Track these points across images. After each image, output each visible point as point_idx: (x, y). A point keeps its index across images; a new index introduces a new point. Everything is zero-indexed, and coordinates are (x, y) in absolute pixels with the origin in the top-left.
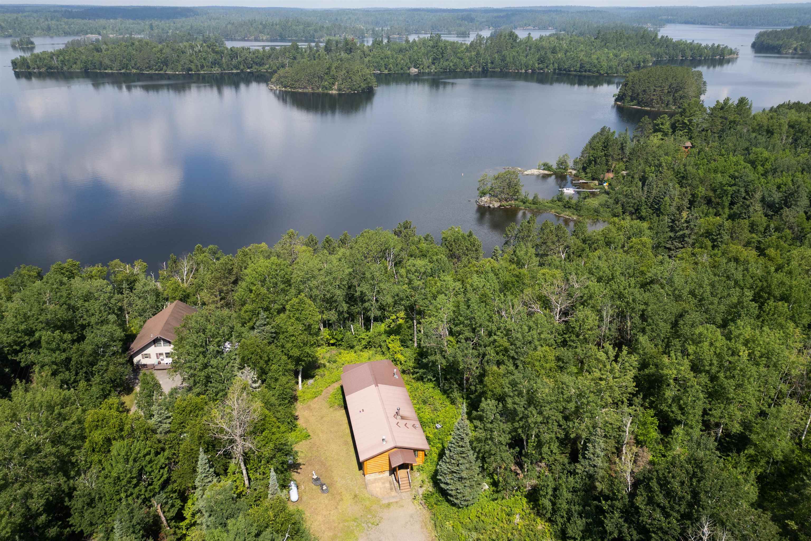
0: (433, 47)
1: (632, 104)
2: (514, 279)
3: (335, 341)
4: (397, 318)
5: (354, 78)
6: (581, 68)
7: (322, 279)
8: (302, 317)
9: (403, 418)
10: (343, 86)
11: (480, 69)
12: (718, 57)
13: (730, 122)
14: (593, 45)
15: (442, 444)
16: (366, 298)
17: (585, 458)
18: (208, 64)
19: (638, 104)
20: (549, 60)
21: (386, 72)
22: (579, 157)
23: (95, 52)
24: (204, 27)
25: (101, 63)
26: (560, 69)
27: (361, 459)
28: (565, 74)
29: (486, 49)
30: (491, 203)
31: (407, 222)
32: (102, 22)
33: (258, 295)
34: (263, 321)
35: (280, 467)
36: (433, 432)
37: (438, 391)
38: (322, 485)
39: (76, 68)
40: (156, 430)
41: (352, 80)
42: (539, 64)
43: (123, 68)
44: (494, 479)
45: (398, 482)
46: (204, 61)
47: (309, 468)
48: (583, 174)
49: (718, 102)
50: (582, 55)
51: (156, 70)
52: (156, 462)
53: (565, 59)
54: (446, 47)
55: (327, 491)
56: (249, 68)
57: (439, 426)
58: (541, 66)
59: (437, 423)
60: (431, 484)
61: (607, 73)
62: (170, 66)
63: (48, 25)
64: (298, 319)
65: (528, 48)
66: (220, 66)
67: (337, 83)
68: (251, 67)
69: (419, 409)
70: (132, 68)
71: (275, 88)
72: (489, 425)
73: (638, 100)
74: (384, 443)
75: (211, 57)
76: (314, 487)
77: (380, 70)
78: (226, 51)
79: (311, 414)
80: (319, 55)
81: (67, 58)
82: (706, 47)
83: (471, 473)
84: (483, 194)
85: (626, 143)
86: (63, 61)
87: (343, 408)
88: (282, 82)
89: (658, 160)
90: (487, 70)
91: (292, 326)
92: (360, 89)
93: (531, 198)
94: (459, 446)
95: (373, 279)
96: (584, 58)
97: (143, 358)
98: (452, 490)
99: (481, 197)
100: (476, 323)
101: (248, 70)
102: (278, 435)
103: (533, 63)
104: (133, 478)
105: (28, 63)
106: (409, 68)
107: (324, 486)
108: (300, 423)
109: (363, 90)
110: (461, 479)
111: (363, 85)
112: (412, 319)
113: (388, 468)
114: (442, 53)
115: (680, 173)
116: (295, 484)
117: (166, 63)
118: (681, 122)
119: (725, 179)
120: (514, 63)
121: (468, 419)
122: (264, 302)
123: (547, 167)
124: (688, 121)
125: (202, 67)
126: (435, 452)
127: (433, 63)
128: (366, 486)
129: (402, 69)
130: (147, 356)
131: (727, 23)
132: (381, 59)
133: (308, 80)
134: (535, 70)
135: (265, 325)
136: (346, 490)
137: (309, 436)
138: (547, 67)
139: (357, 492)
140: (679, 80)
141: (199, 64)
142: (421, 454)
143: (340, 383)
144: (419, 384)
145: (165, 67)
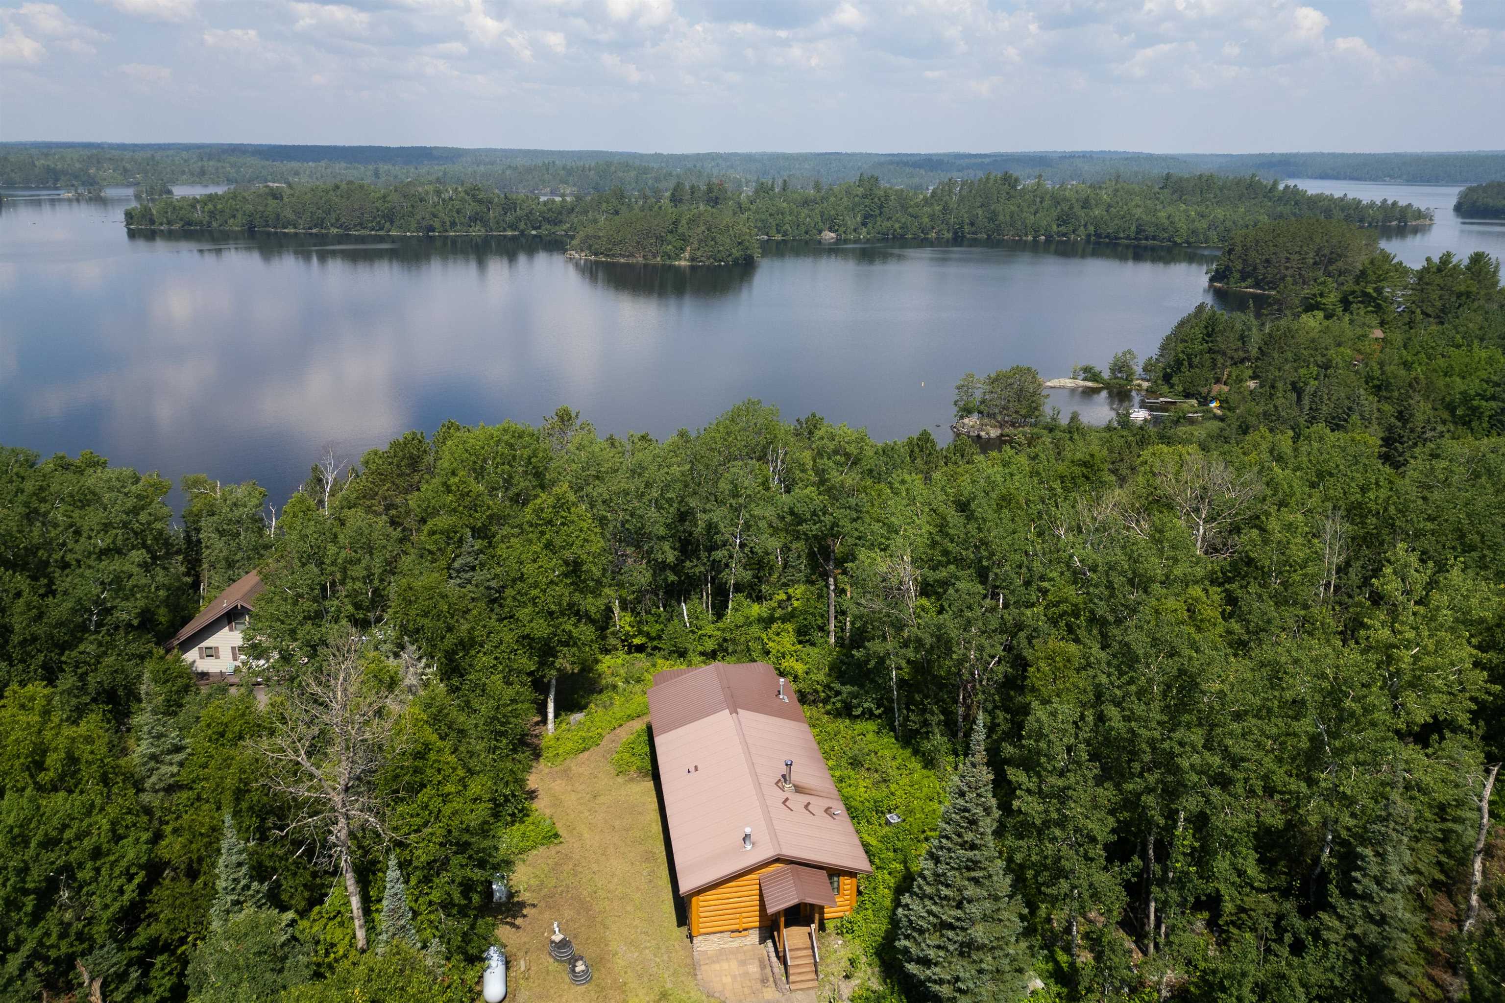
0: (864, 196)
1: (1243, 284)
2: (1077, 470)
3: (644, 640)
4: (789, 598)
5: (720, 238)
6: (1137, 233)
7: (620, 482)
8: (558, 542)
9: (798, 789)
10: (699, 254)
11: (950, 235)
12: (1394, 223)
13: (1459, 295)
14: (1158, 199)
15: (905, 862)
16: (718, 538)
17: (1348, 893)
18: (463, 220)
19: (1257, 285)
20: (1077, 219)
21: (779, 237)
22: (1155, 357)
23: (270, 198)
24: (466, 174)
25: (278, 216)
26: (1098, 235)
27: (685, 887)
28: (1107, 245)
29: (962, 199)
30: (982, 430)
31: (814, 415)
32: (295, 165)
33: (463, 495)
34: (470, 559)
35: (457, 896)
36: (880, 834)
37: (888, 739)
38: (573, 961)
39: (234, 225)
40: (143, 780)
41: (716, 243)
42: (1058, 226)
43: (315, 226)
44: (1057, 963)
45: (783, 960)
46: (456, 215)
47: (547, 915)
48: (1165, 389)
49: (1428, 260)
50: (1138, 212)
51: (372, 230)
52: (112, 858)
53: (1106, 217)
54: (887, 197)
55: (586, 978)
56: (534, 228)
57: (894, 819)
58: (1063, 229)
59: (890, 812)
60: (877, 969)
61: (1187, 242)
62: (397, 223)
63: (203, 166)
64: (548, 545)
65: (1038, 200)
66: (485, 224)
67: (688, 248)
68: (539, 228)
69: (841, 780)
70: (332, 225)
71: (577, 256)
72: (1054, 780)
73: (1256, 278)
74: (749, 847)
75: (470, 208)
76: (553, 966)
77: (767, 234)
78: (496, 200)
79: (569, 788)
80: (660, 208)
81: (219, 206)
82: (1372, 205)
83: (998, 930)
84: (967, 411)
85: (1250, 330)
86: (212, 212)
87: (650, 778)
88: (591, 246)
89: (1323, 356)
90: (963, 237)
91: (535, 561)
92: (730, 259)
93: (1064, 421)
94: (963, 845)
95: (735, 495)
96: (1144, 217)
97: (202, 658)
98: (941, 982)
99: (962, 417)
100: (993, 554)
101: (534, 232)
102: (457, 804)
103: (1049, 225)
104: (26, 892)
105: (152, 215)
106: (820, 232)
107: (580, 963)
108: (540, 806)
109: (736, 261)
110: (967, 948)
111: (736, 253)
112: (825, 575)
113: (755, 921)
114: (881, 207)
115: (1373, 379)
116: (502, 954)
117: (390, 217)
118: (1359, 293)
119: (1474, 385)
120: (1012, 225)
121: (988, 764)
122: (477, 515)
123: (1090, 373)
124: (1375, 289)
125: (453, 224)
126: (886, 881)
127: (864, 224)
128: (693, 968)
129: (806, 233)
130: (211, 653)
131: (1400, 177)
132: (771, 215)
133: (638, 243)
134: (1052, 237)
135: (473, 569)
136: (640, 977)
137: (556, 835)
138: (1074, 232)
139: (669, 986)
140: (1334, 241)
141: (447, 219)
142: (847, 883)
143: (646, 719)
144: (842, 724)
145: (387, 225)
